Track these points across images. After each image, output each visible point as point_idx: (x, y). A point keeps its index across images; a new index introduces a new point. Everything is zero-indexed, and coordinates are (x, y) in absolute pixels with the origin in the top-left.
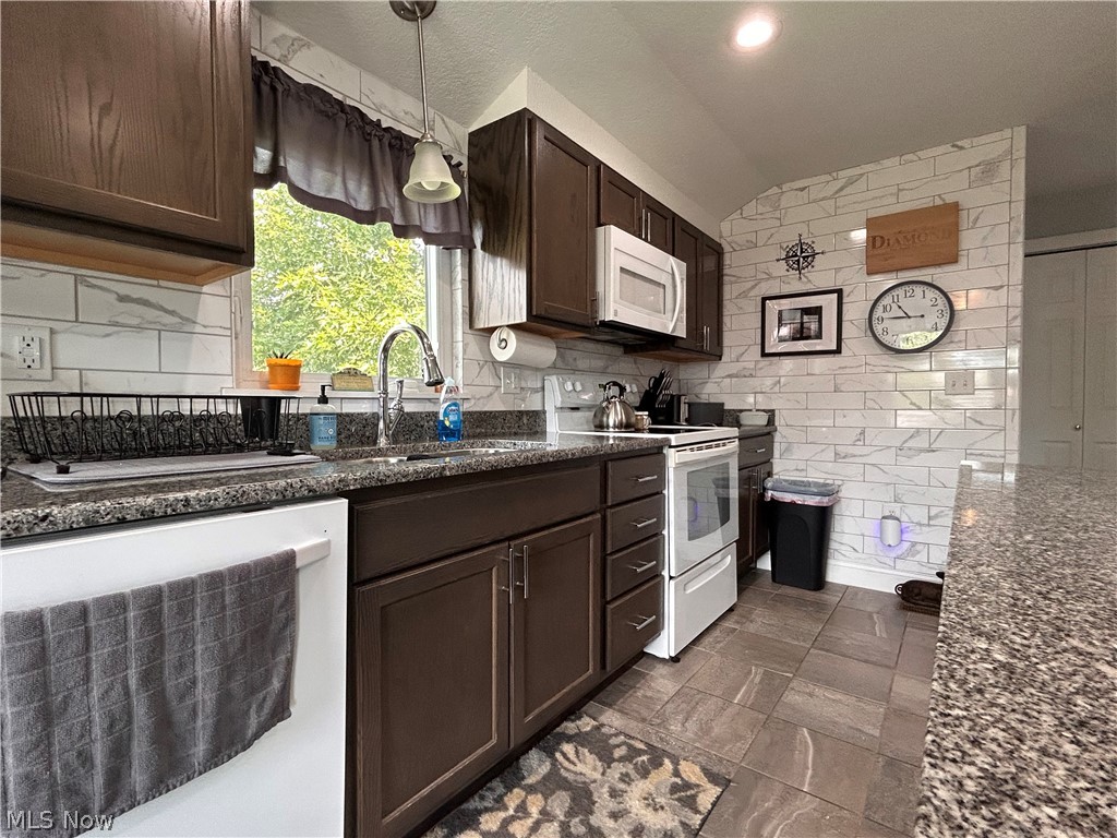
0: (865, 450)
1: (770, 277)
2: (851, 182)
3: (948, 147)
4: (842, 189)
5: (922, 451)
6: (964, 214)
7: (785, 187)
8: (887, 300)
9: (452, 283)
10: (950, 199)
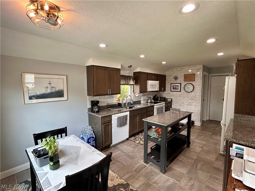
0: (183, 105)
1: (172, 80)
2: (182, 69)
3: (194, 66)
4: (181, 70)
5: (190, 105)
6: (195, 75)
7: (174, 68)
8: (186, 85)
9: (131, 88)
10: (194, 73)
